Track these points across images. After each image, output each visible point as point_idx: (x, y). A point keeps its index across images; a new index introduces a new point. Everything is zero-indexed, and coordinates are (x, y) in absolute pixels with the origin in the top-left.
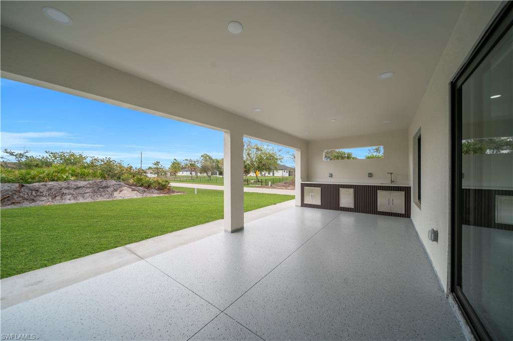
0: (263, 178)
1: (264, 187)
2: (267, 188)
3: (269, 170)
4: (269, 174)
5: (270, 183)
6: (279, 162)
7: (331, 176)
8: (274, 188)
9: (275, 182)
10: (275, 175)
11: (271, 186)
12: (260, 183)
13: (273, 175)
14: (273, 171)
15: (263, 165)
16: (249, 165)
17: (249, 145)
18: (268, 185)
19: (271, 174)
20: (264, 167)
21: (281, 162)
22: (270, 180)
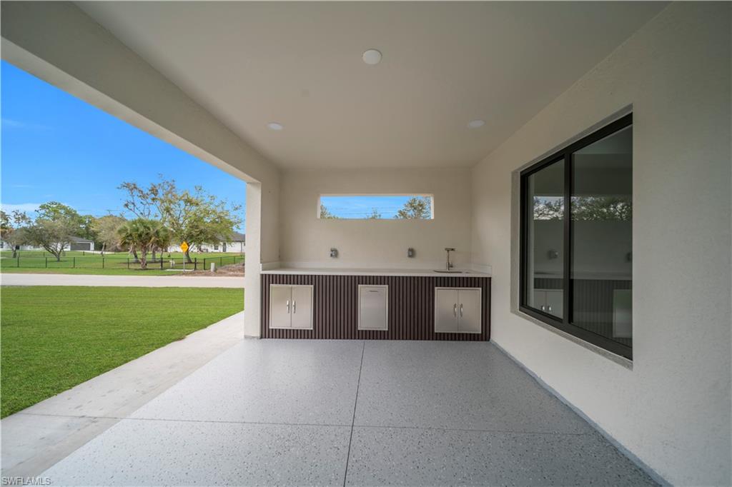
0: (200, 257)
1: (200, 274)
2: (206, 275)
3: (214, 240)
4: (216, 248)
5: (213, 265)
6: (235, 228)
7: (335, 253)
8: (221, 274)
9: (225, 264)
10: (227, 251)
11: (215, 270)
12: (194, 265)
13: (224, 250)
14: (225, 244)
15: (201, 232)
16: (165, 230)
17: (169, 192)
18: (210, 269)
19: (220, 249)
20: (202, 237)
21: (238, 228)
22: (212, 260)
